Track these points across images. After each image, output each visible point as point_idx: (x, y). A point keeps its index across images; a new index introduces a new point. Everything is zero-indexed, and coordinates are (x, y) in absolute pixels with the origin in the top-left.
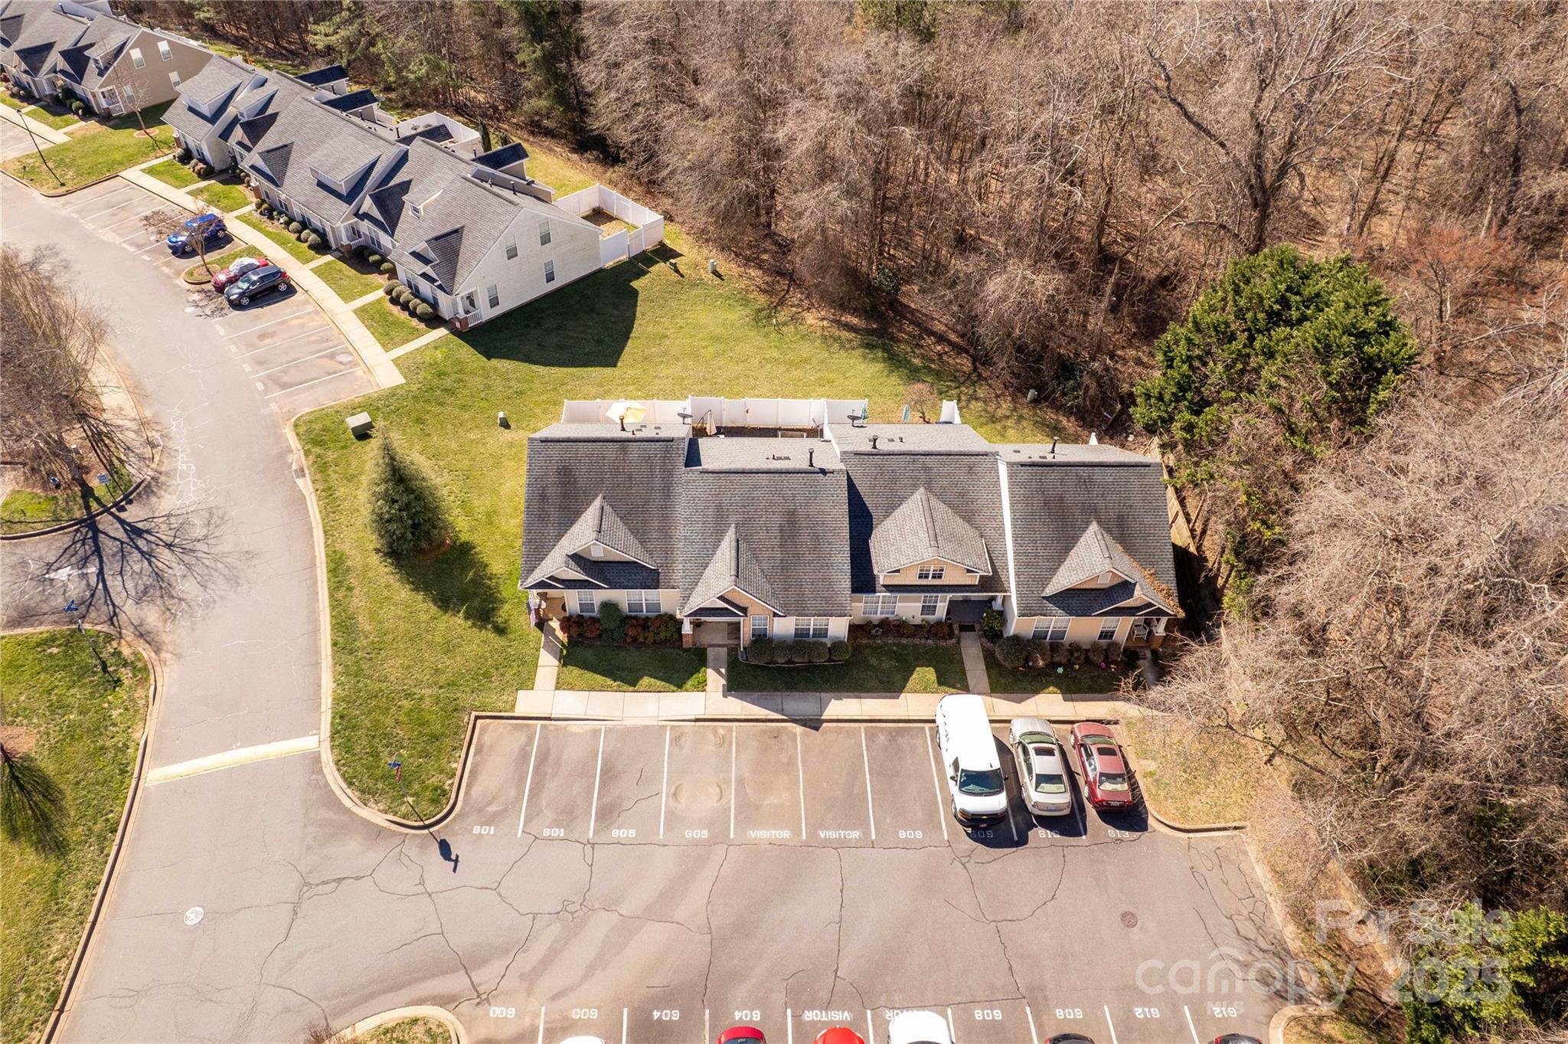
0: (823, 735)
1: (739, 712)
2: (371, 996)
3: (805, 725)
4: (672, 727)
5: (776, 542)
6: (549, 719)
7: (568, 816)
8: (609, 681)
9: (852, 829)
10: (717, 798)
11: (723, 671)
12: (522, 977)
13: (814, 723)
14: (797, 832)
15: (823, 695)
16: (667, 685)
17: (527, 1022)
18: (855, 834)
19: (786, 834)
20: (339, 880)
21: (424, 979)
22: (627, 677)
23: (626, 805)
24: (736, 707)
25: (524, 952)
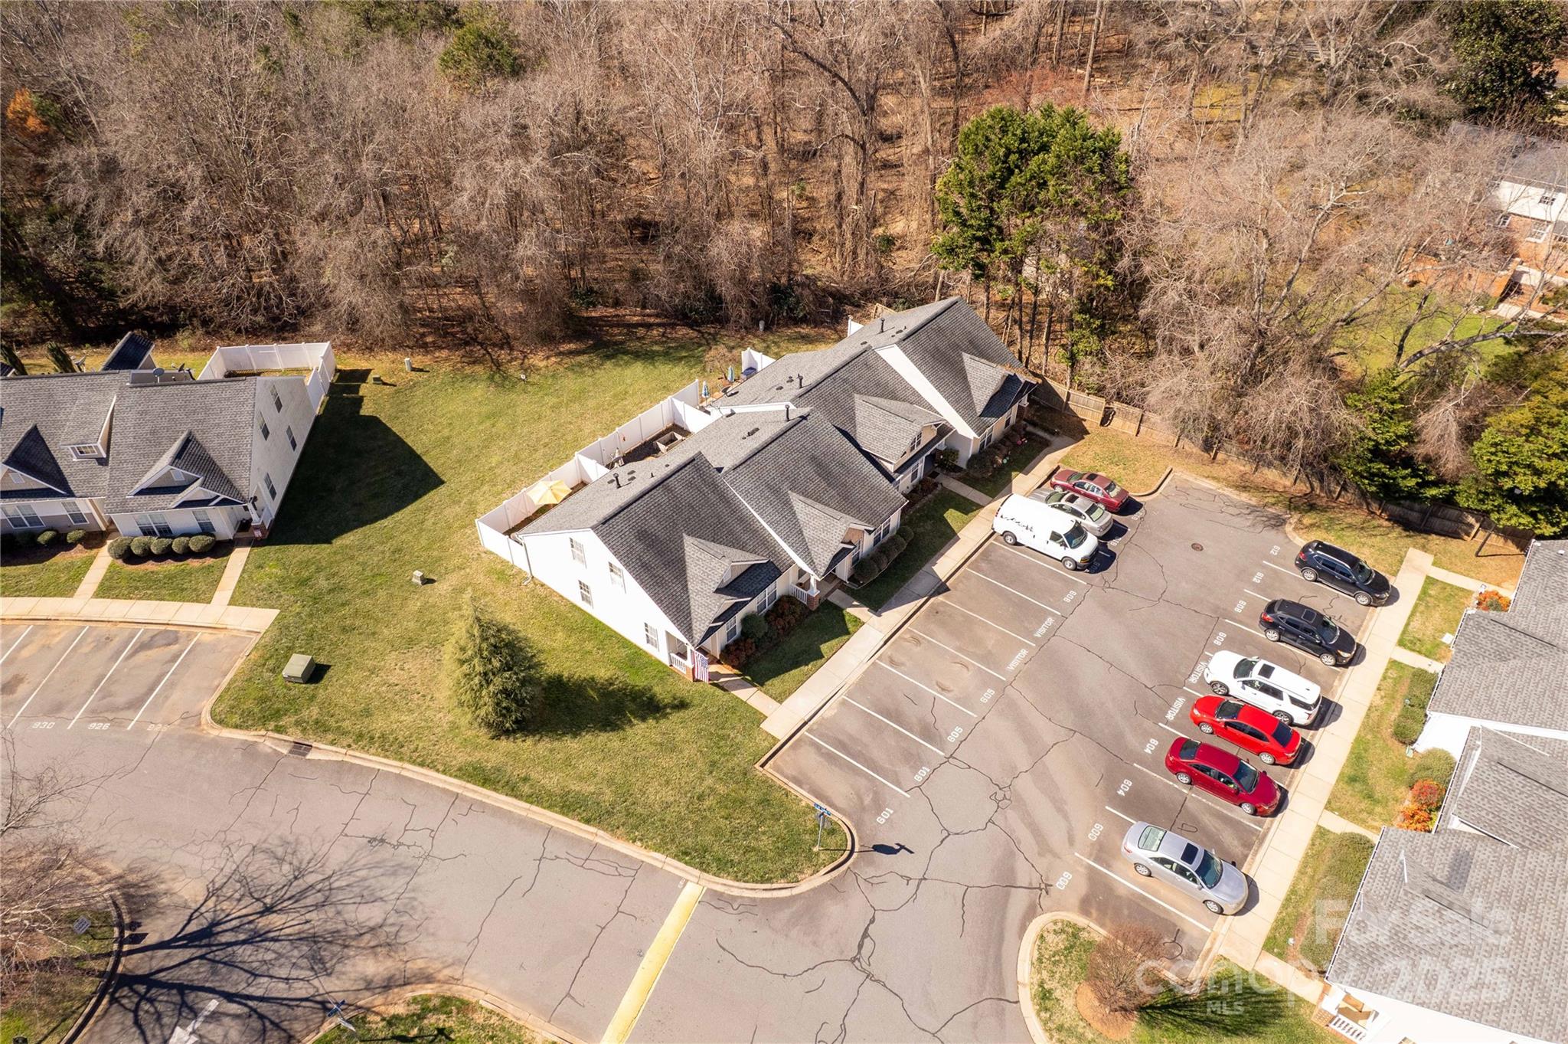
0: (956, 589)
1: (900, 617)
2: (998, 958)
3: (939, 594)
4: (879, 658)
5: (824, 485)
6: (805, 723)
7: (914, 759)
8: (805, 668)
9: (1045, 620)
10: (965, 670)
11: (855, 603)
12: (1040, 854)
13: (942, 588)
14: (1027, 647)
15: (924, 569)
16: (840, 639)
17: (1082, 870)
18: (1050, 621)
19: (1024, 652)
20: (865, 935)
21: (1003, 918)
22: (811, 656)
23: (930, 719)
24: (894, 616)
25: (1020, 842)
